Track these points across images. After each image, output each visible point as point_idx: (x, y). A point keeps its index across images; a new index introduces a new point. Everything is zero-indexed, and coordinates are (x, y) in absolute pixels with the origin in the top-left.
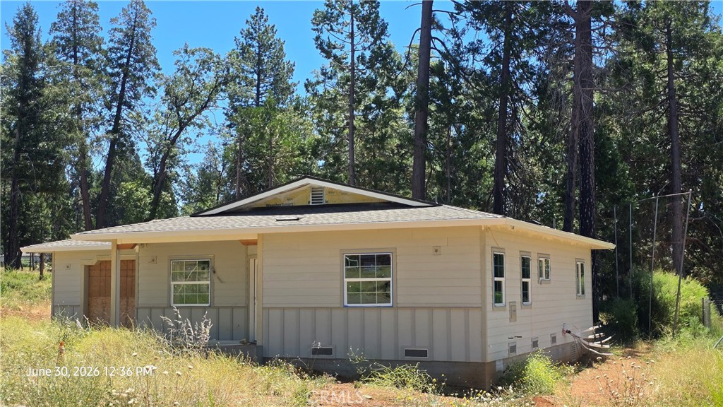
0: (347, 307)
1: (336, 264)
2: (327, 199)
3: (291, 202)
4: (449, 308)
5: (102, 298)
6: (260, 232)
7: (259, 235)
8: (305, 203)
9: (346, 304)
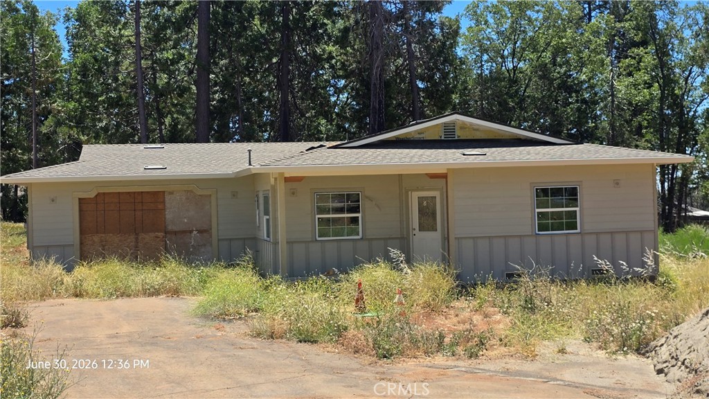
0: (539, 234)
1: (529, 197)
2: (459, 134)
3: (422, 136)
4: (627, 233)
5: (100, 235)
6: (450, 167)
7: (448, 169)
8: (437, 138)
9: (537, 232)
